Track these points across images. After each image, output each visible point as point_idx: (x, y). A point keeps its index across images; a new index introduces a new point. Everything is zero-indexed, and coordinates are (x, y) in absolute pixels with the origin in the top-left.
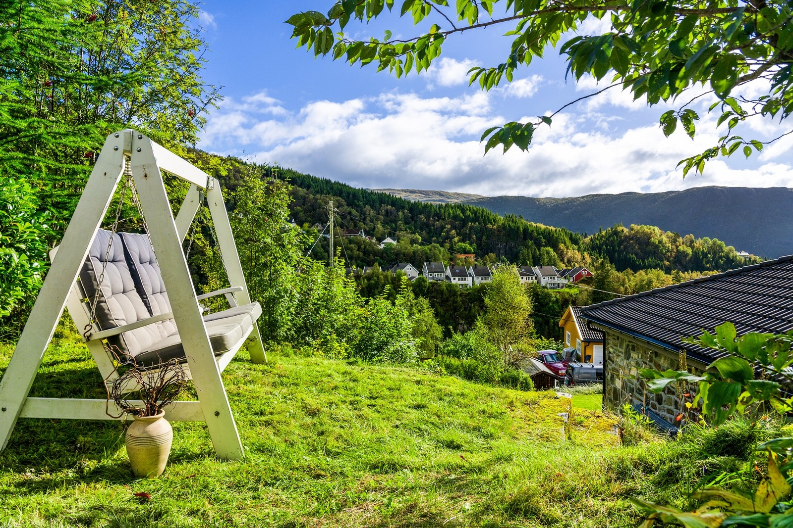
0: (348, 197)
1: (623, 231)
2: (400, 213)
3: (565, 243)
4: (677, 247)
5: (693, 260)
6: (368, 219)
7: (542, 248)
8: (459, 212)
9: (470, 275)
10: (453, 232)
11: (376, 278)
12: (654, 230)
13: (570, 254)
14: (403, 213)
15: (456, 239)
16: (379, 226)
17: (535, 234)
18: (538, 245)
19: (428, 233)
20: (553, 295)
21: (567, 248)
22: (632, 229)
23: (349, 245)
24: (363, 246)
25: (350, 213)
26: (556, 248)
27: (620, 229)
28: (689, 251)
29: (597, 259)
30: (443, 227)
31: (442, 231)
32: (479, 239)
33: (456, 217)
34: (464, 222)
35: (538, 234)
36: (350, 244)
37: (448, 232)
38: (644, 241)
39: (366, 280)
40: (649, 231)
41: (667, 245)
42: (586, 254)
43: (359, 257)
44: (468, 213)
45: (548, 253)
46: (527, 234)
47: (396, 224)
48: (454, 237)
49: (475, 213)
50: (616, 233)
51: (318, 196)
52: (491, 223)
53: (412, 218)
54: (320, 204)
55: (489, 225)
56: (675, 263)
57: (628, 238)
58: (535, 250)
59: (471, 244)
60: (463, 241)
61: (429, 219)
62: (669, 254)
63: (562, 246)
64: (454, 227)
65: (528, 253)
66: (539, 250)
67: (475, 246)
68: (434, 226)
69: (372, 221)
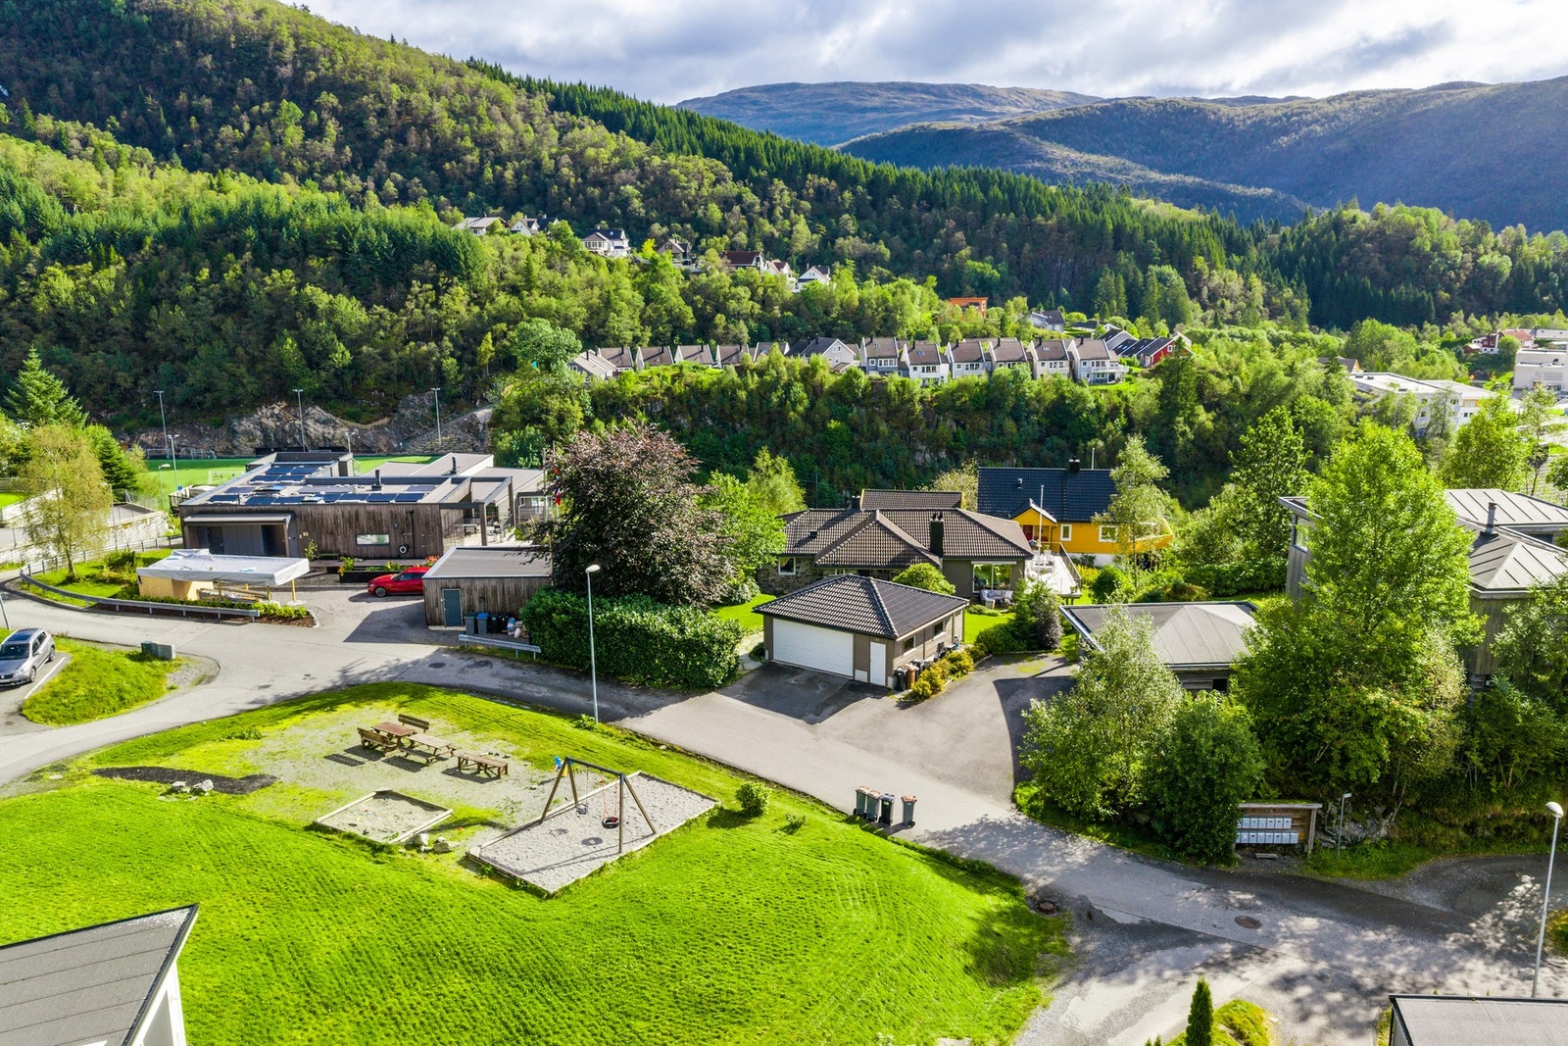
0: (736, 158)
1: (1354, 220)
2: (847, 194)
3: (1208, 256)
4: (1477, 256)
5: (1510, 287)
6: (778, 211)
7: (1154, 269)
8: (975, 190)
9: (945, 360)
10: (959, 235)
11: (774, 372)
12: (1426, 218)
13: (1217, 280)
14: (854, 193)
15: (966, 252)
16: (802, 227)
17: (1140, 234)
18: (1144, 260)
19: (905, 240)
20: (1091, 398)
21: (1212, 266)
22: (1376, 216)
23: (733, 290)
24: (760, 291)
25: (739, 199)
26: (1184, 266)
27: (1348, 214)
28: (1506, 265)
29: (1280, 288)
30: (938, 226)
31: (935, 235)
32: (1016, 250)
33: (967, 202)
34: (985, 210)
35: (1147, 236)
36: (736, 285)
37: (949, 235)
38: (1396, 246)
39: (756, 377)
40: (1413, 220)
41: (1453, 252)
42: (1256, 281)
43: (752, 314)
44: (995, 191)
45: (1163, 279)
46: (1121, 238)
47: (837, 222)
48: (960, 249)
49: (1010, 190)
50: (1337, 225)
51: (672, 158)
52: (1044, 214)
53: (873, 204)
54: (676, 179)
55: (1039, 218)
56: (1464, 292)
57: (1363, 236)
58: (1135, 273)
59: (995, 264)
60: (978, 256)
61: (910, 207)
62: (1453, 275)
63: (1200, 262)
64: (961, 225)
65: (1117, 282)
66: (1145, 271)
67: (1003, 266)
68: (920, 222)
69: (786, 215)
